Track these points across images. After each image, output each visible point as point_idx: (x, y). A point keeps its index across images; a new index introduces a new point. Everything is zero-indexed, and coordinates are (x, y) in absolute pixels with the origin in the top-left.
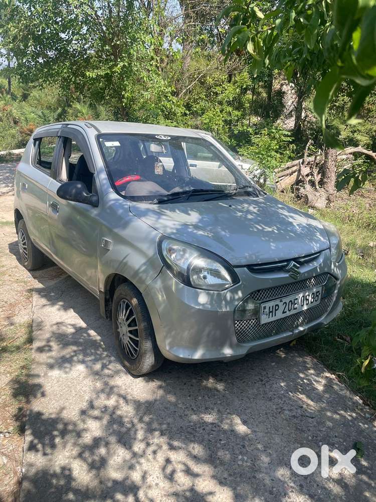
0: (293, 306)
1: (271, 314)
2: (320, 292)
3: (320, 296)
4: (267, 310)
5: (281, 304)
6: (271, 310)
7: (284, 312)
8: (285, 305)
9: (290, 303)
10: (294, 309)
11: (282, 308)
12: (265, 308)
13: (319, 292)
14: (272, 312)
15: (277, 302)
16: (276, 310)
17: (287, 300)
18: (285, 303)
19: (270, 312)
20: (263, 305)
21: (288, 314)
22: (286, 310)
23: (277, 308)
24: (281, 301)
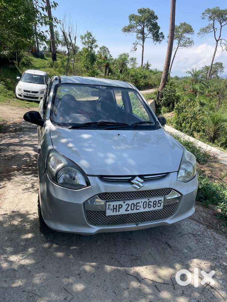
0: (135, 207)
1: (115, 210)
2: (163, 201)
3: (162, 204)
4: (111, 207)
5: (124, 205)
6: (115, 207)
7: (126, 210)
8: (127, 205)
9: (133, 205)
10: (137, 209)
11: (125, 207)
12: (109, 205)
13: (161, 200)
14: (116, 209)
15: (121, 203)
16: (119, 208)
17: (130, 202)
18: (129, 204)
19: (114, 209)
20: (108, 204)
21: (130, 212)
22: (129, 208)
23: (120, 206)
24: (124, 203)
